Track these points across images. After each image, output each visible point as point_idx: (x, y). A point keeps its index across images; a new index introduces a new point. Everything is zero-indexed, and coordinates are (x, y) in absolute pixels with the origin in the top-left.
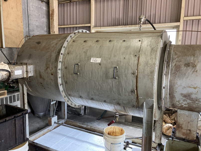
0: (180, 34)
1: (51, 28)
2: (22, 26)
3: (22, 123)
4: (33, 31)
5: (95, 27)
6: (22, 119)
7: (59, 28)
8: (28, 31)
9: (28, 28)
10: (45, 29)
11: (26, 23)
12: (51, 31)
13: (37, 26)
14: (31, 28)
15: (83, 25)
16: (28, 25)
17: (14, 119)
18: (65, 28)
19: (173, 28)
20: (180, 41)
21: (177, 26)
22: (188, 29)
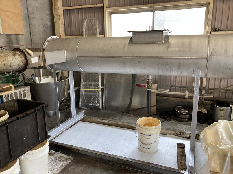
0: (210, 13)
1: (54, 11)
2: (20, 8)
3: (42, 118)
4: (33, 13)
5: (108, 7)
6: (42, 114)
7: (64, 10)
8: (27, 14)
9: (26, 10)
10: (47, 11)
11: (24, 4)
12: (54, 14)
13: (37, 7)
14: (30, 10)
15: (95, 6)
16: (26, 6)
17: (34, 113)
18: (71, 9)
19: (202, 6)
20: (210, 20)
21: (206, 3)
22: (218, 6)
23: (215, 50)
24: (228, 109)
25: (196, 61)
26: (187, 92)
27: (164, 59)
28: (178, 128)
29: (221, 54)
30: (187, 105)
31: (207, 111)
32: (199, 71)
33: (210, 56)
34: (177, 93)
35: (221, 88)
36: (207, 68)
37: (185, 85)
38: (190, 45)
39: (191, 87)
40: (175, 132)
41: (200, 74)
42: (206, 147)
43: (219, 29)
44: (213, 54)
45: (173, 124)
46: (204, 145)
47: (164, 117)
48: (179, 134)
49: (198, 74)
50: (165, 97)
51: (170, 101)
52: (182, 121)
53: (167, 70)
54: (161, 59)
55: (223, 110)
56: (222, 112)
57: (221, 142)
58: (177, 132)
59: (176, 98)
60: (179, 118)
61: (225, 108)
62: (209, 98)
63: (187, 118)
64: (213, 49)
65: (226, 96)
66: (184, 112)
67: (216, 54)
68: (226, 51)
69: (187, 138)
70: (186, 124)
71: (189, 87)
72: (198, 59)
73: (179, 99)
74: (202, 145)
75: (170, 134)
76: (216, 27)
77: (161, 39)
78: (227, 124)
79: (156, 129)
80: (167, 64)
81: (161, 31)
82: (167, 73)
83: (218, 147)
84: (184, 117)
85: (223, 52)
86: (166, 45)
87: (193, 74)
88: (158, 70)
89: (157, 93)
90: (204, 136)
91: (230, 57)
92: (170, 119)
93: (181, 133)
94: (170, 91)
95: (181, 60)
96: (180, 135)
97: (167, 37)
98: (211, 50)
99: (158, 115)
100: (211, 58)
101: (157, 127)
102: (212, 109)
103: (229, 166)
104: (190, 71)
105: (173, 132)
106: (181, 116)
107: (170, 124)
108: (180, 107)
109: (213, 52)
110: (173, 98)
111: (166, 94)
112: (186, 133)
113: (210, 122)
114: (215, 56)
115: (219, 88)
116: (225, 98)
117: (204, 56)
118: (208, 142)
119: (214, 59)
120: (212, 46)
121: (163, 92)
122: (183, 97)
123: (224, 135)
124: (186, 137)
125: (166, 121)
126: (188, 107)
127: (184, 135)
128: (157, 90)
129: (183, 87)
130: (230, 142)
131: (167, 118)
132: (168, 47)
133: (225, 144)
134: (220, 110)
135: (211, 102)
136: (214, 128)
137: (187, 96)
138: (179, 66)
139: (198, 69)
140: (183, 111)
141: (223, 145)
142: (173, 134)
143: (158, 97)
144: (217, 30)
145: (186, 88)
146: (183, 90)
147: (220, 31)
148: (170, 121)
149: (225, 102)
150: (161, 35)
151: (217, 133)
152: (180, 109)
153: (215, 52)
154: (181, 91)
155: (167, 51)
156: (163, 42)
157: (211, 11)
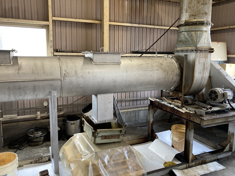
0: (51, 35)
19: (42, 27)
20: (51, 41)
21: (46, 25)
22: (57, 30)
23: (67, 72)
24: (78, 122)
25: (52, 82)
26: (39, 113)
27: (16, 83)
28: (35, 154)
29: (72, 75)
30: (39, 127)
31: (60, 128)
32: (54, 91)
33: (64, 77)
34: (28, 116)
35: (69, 104)
36: (61, 88)
37: (34, 106)
38: (42, 67)
39: (41, 107)
40: (32, 160)
41: (56, 94)
42: (68, 164)
43: (60, 50)
44: (65, 75)
45: (28, 152)
46: (65, 163)
47: (15, 146)
48: (37, 161)
49: (54, 95)
50: (13, 124)
51: (19, 126)
52: (37, 145)
53: (20, 95)
54: (12, 83)
55: (74, 124)
56: (73, 126)
57: (81, 155)
58: (35, 160)
59: (26, 122)
60: (33, 143)
61: (75, 122)
62: (60, 115)
63: (42, 140)
64: (65, 71)
65: (73, 110)
66: (38, 135)
67: (68, 75)
68: (76, 72)
69: (47, 161)
70: (42, 147)
71: (40, 107)
72: (53, 81)
73: (30, 121)
74: (63, 163)
75: (27, 164)
76: (57, 48)
77: (8, 60)
78: (82, 136)
79: (12, 165)
80: (20, 88)
81: (8, 52)
82: (20, 98)
83: (80, 160)
84: (38, 140)
85: (74, 73)
86: (16, 67)
87: (49, 96)
88: (9, 95)
89: (3, 120)
90: (63, 153)
91: (79, 77)
92: (23, 147)
93: (40, 159)
94: (18, 115)
95: (36, 83)
96: (39, 161)
97: (16, 58)
98: (64, 72)
99: (7, 146)
100: (65, 78)
101: (13, 162)
102: (64, 125)
103: (92, 174)
104: (46, 93)
105: (31, 161)
106: (34, 140)
107: (24, 152)
108: (32, 131)
109: (65, 73)
110: (22, 123)
111: (14, 120)
112: (44, 157)
113: (64, 138)
114: (68, 77)
115: (66, 104)
116: (73, 112)
117: (58, 78)
118: (69, 159)
119: (68, 79)
120: (64, 68)
121: (11, 118)
122: (35, 119)
123: (82, 147)
124: (45, 161)
125: (18, 150)
126: (42, 128)
127: (43, 160)
128: (2, 117)
129: (33, 108)
130: (88, 152)
131: (20, 146)
132: (19, 69)
133: (84, 156)
134: (72, 124)
135: (62, 118)
136: (71, 143)
137: (39, 117)
138: (34, 89)
139: (53, 90)
140: (37, 133)
141: (83, 157)
142: (31, 163)
143: (4, 125)
144: (59, 51)
145: (36, 110)
146: (33, 112)
147: (62, 52)
148: (23, 149)
149: (73, 115)
150: (8, 55)
151: (75, 147)
152: (33, 133)
153: (67, 73)
154: (31, 113)
155: (18, 73)
156: (12, 63)
157: (51, 33)
